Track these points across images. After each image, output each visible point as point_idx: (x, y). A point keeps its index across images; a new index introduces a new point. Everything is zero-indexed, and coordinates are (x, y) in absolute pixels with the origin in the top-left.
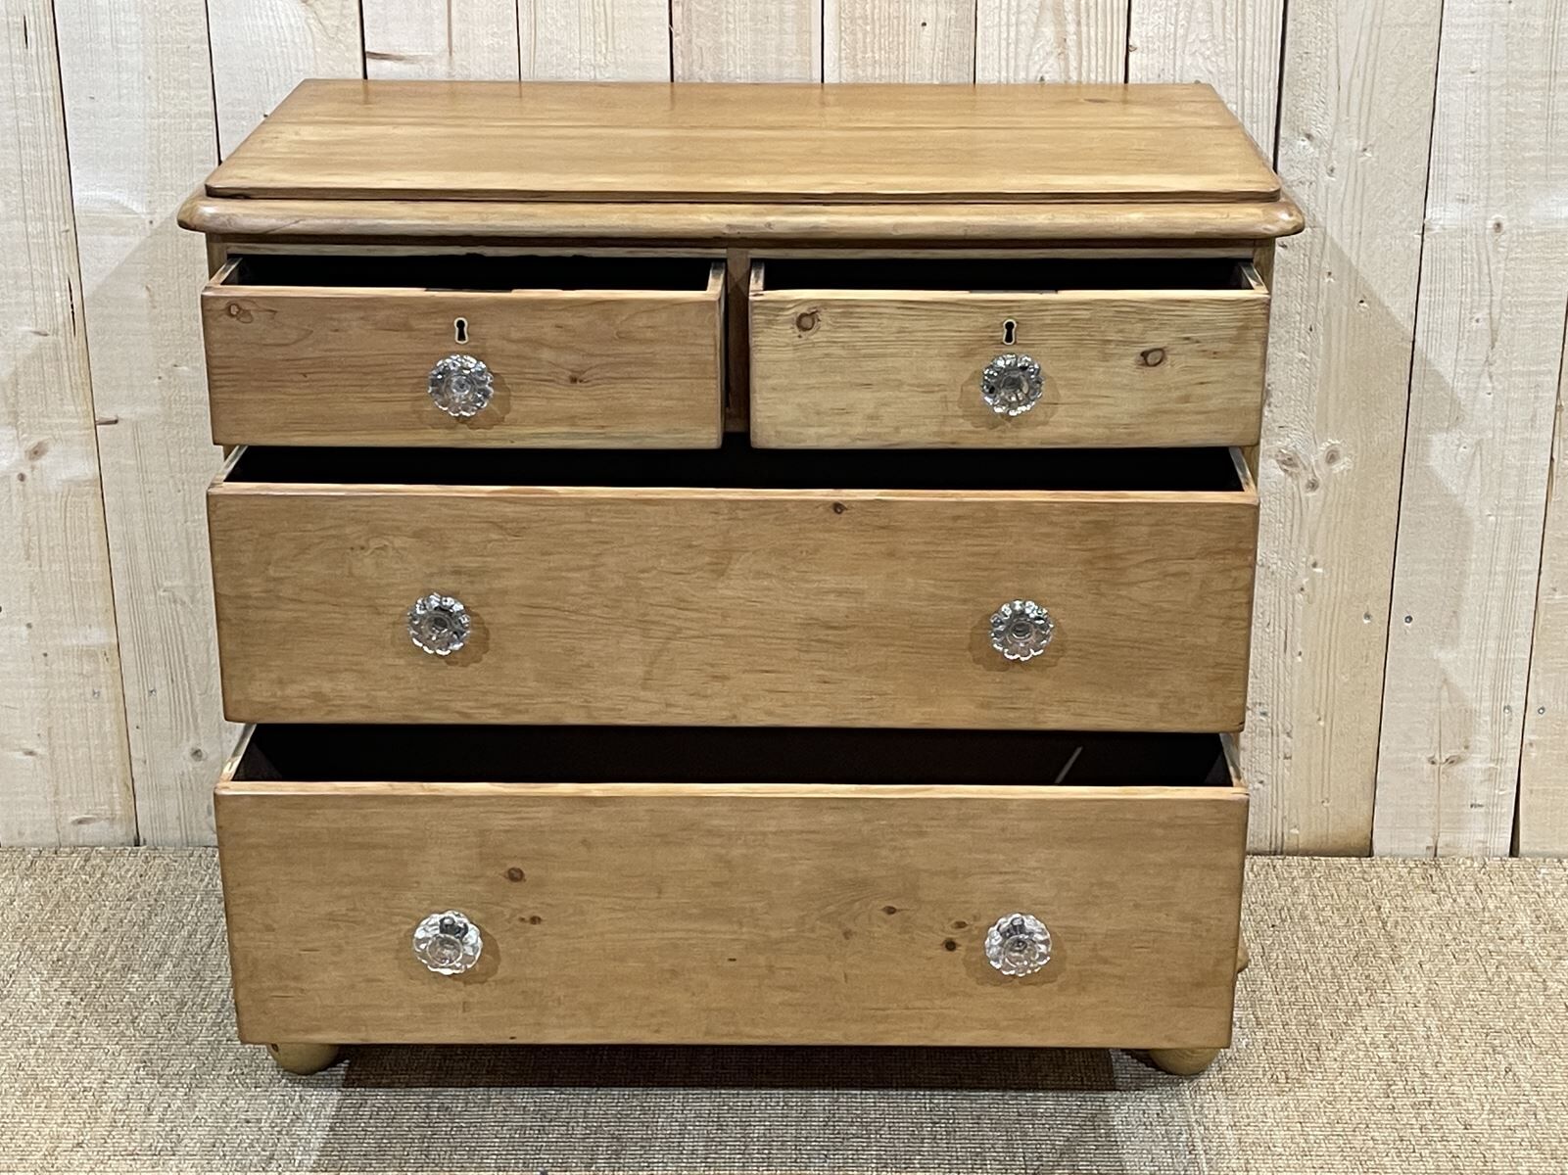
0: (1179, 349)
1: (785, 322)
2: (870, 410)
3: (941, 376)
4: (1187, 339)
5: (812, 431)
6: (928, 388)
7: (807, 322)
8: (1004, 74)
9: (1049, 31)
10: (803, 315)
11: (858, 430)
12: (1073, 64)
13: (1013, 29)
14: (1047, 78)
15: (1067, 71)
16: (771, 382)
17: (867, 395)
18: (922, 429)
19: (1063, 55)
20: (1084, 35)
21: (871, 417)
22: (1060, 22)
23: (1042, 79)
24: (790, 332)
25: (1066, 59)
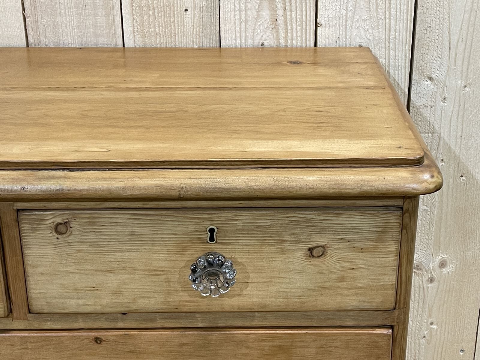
0: (336, 246)
1: (47, 229)
2: (114, 288)
3: (163, 264)
4: (342, 239)
5: (73, 302)
6: (155, 273)
7: (62, 228)
8: (238, 41)
9: (266, 14)
10: (59, 224)
11: (106, 301)
12: (282, 34)
13: (243, 14)
14: (266, 43)
15: (278, 39)
16: (40, 269)
17: (111, 277)
18: (153, 300)
19: (276, 29)
20: (288, 17)
21: (114, 292)
22: (273, 9)
23: (262, 44)
24: (51, 235)
25: (278, 32)
